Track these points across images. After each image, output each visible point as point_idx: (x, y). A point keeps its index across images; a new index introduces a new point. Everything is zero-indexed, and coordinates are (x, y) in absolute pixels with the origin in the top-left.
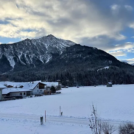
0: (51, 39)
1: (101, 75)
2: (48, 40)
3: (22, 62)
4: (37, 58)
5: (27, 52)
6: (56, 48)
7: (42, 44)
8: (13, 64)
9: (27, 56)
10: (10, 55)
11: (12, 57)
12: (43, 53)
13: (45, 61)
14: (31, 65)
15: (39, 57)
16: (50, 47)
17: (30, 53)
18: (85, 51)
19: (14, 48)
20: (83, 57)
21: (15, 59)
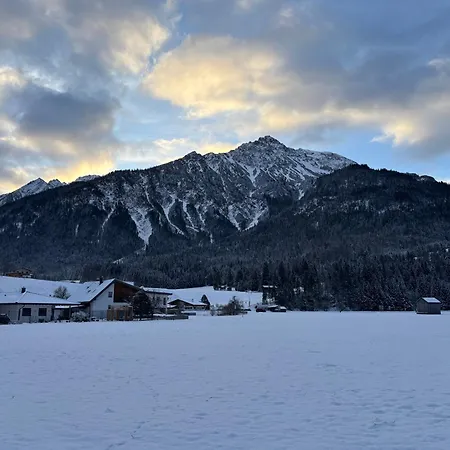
0: (269, 151)
1: (427, 272)
2: (257, 155)
3: (173, 227)
4: (219, 214)
5: (192, 193)
6: (283, 180)
7: (238, 169)
8: (145, 231)
9: (191, 207)
10: (138, 204)
11: (143, 212)
12: (239, 197)
13: (244, 224)
14: (202, 235)
15: (226, 211)
16: (263, 177)
17: (199, 198)
18: (384, 187)
19: (150, 181)
20: (378, 208)
21: (153, 217)
